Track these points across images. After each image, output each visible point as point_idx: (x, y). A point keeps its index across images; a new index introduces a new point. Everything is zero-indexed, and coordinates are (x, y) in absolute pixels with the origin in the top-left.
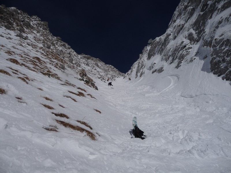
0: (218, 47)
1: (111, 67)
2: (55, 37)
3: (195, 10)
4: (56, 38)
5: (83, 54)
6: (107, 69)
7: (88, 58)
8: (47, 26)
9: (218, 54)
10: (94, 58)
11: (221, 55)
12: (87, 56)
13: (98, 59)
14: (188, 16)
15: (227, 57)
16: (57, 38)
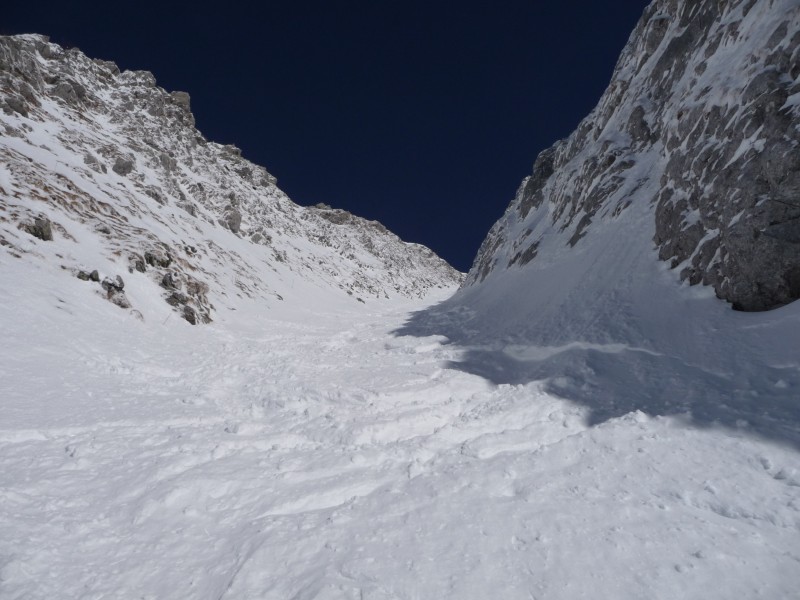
0: (684, 144)
1: (420, 251)
2: (221, 146)
3: (666, 28)
4: (222, 149)
5: (322, 204)
6: (405, 257)
7: (339, 221)
8: (188, 107)
9: (681, 173)
10: (361, 219)
11: (689, 179)
12: (335, 210)
13: (375, 222)
14: (645, 52)
15: (706, 181)
16: (227, 149)
